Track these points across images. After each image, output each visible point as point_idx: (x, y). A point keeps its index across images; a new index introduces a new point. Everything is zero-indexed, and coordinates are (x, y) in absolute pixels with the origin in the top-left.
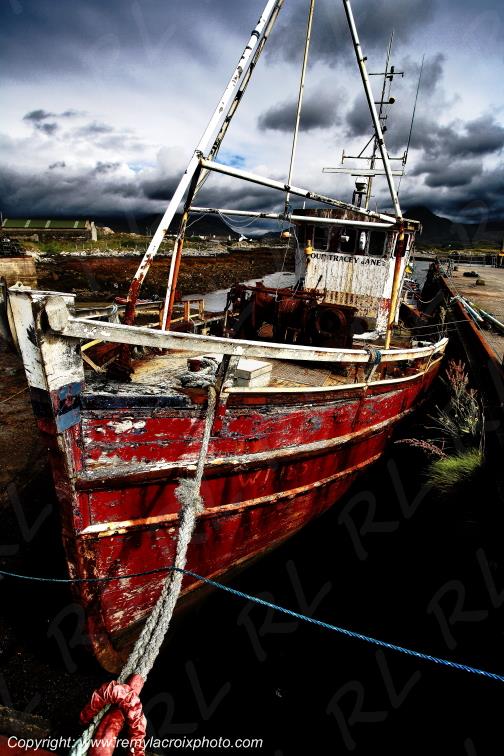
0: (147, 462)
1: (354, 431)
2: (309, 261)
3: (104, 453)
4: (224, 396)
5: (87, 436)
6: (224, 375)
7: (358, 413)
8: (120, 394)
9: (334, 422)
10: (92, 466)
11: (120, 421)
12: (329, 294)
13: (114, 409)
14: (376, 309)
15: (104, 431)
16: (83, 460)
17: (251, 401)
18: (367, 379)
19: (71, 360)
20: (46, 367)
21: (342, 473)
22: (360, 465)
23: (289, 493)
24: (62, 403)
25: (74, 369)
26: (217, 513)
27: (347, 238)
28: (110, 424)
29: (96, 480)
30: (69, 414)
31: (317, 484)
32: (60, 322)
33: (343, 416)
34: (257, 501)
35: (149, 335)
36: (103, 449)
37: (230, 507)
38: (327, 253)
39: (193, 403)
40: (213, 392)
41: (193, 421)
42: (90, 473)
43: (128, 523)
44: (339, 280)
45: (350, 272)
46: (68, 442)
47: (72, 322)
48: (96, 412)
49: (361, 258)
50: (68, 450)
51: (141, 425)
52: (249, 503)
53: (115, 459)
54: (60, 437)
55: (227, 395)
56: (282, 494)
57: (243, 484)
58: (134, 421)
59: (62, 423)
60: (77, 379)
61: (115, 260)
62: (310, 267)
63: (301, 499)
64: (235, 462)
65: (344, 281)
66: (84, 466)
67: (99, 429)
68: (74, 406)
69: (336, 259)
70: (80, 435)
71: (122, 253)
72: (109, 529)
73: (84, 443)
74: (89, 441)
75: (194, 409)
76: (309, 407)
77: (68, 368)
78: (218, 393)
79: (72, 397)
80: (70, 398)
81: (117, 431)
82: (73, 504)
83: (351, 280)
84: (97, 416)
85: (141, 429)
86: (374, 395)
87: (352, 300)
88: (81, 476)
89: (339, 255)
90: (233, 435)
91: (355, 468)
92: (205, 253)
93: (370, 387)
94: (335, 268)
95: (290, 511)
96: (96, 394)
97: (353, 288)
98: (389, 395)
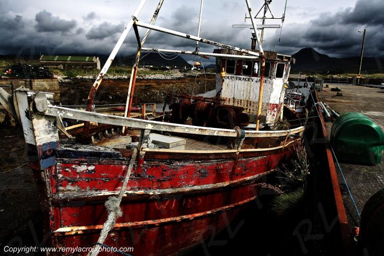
0: (96, 190)
1: (232, 179)
2: (223, 81)
3: (70, 184)
4: (142, 153)
5: (59, 173)
6: (142, 141)
7: (234, 169)
8: (80, 150)
9: (217, 173)
10: (63, 191)
11: (80, 165)
12: (236, 101)
13: (76, 158)
14: (266, 110)
15: (70, 171)
16: (57, 187)
17: (159, 157)
18: (238, 147)
19: (51, 129)
20: (35, 132)
21: (227, 207)
22: (240, 203)
23: (190, 217)
24: (44, 153)
25: (52, 134)
26: (141, 225)
27: (247, 66)
28: (74, 166)
29: (64, 199)
30: (48, 159)
31: (209, 212)
32: (43, 107)
33: (222, 170)
34: (169, 219)
35: (95, 116)
36: (69, 181)
37: (150, 222)
38: (235, 76)
39: (123, 156)
40: (135, 151)
41: (124, 167)
42: (61, 195)
43: (84, 228)
44: (242, 92)
45: (249, 87)
46: (47, 175)
47: (50, 108)
48: (65, 159)
49: (255, 79)
50: (47, 180)
51: (92, 168)
52: (162, 220)
53: (76, 188)
54: (43, 172)
55: (144, 153)
56: (185, 217)
57: (157, 208)
58: (88, 165)
59: (44, 164)
60: (54, 140)
61: (111, 81)
62: (224, 84)
63: (199, 221)
64: (151, 193)
65: (245, 93)
66: (58, 191)
67: (67, 169)
68: (52, 155)
69: (240, 79)
70: (55, 172)
71: (116, 77)
72: (72, 230)
73: (58, 178)
74: (61, 176)
75: (124, 160)
76: (199, 163)
77: (49, 134)
78: (139, 151)
79: (51, 150)
80: (50, 151)
81: (78, 171)
82: (50, 213)
83: (250, 93)
84: (65, 161)
85: (92, 171)
86: (244, 158)
87: (250, 105)
88: (56, 197)
89: (242, 77)
90: (149, 177)
91: (236, 204)
92: (169, 78)
93: (241, 153)
94: (239, 85)
95: (192, 229)
96: (65, 149)
97: (251, 97)
98: (256, 159)
